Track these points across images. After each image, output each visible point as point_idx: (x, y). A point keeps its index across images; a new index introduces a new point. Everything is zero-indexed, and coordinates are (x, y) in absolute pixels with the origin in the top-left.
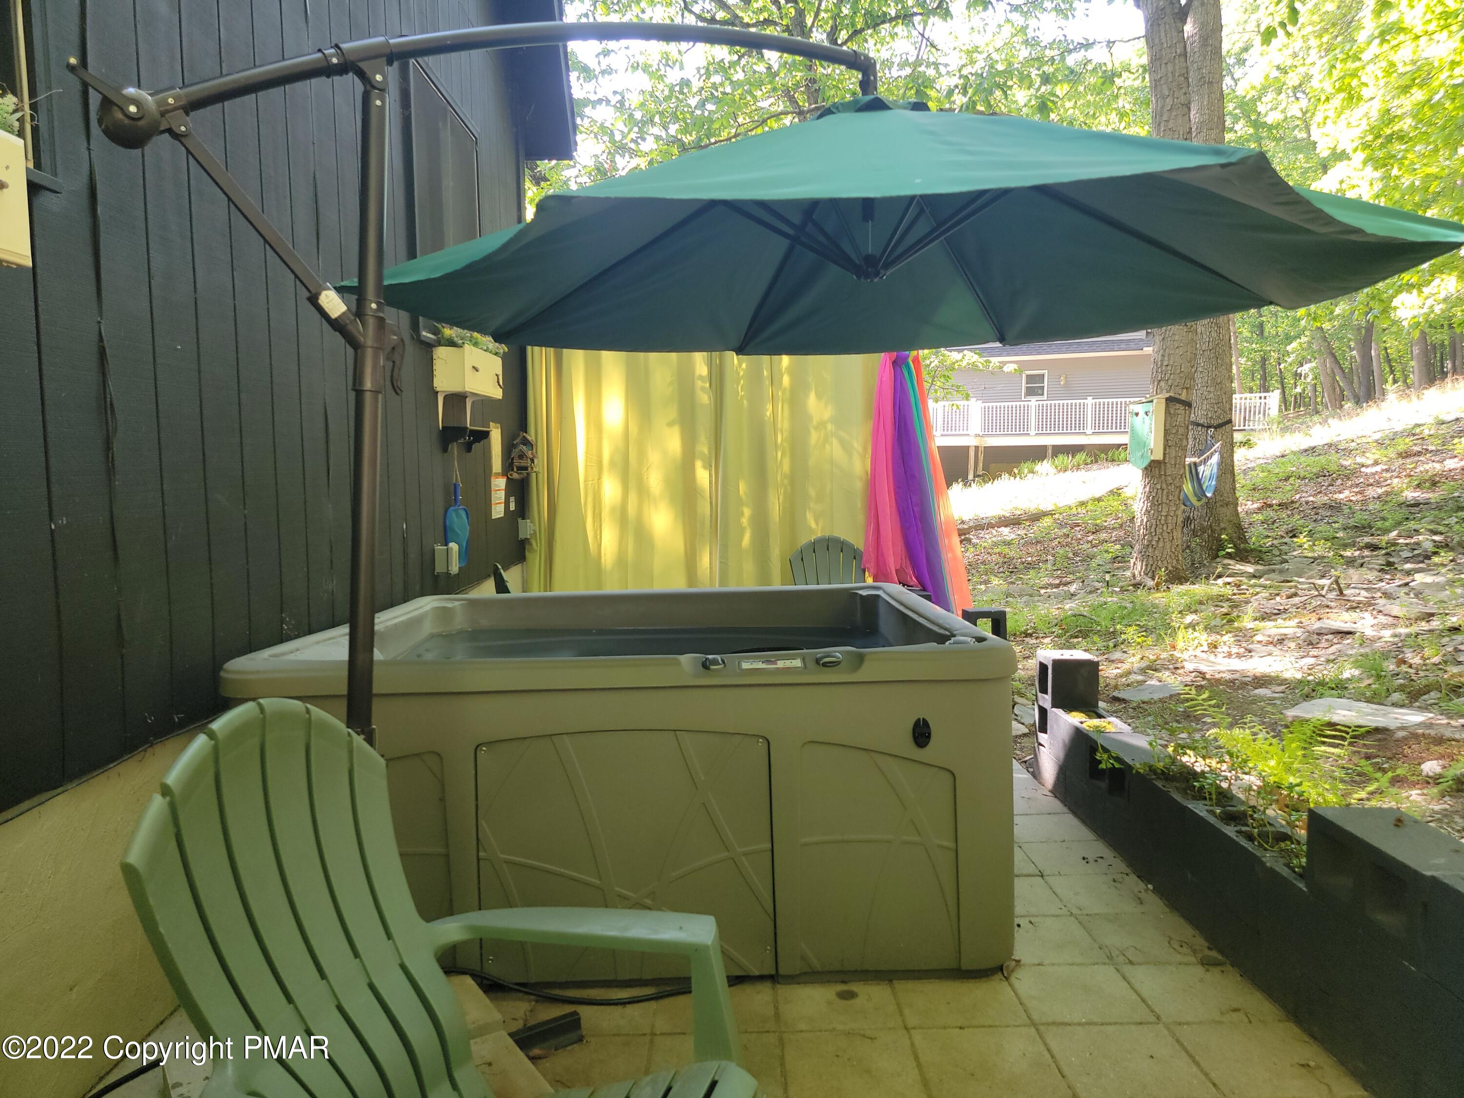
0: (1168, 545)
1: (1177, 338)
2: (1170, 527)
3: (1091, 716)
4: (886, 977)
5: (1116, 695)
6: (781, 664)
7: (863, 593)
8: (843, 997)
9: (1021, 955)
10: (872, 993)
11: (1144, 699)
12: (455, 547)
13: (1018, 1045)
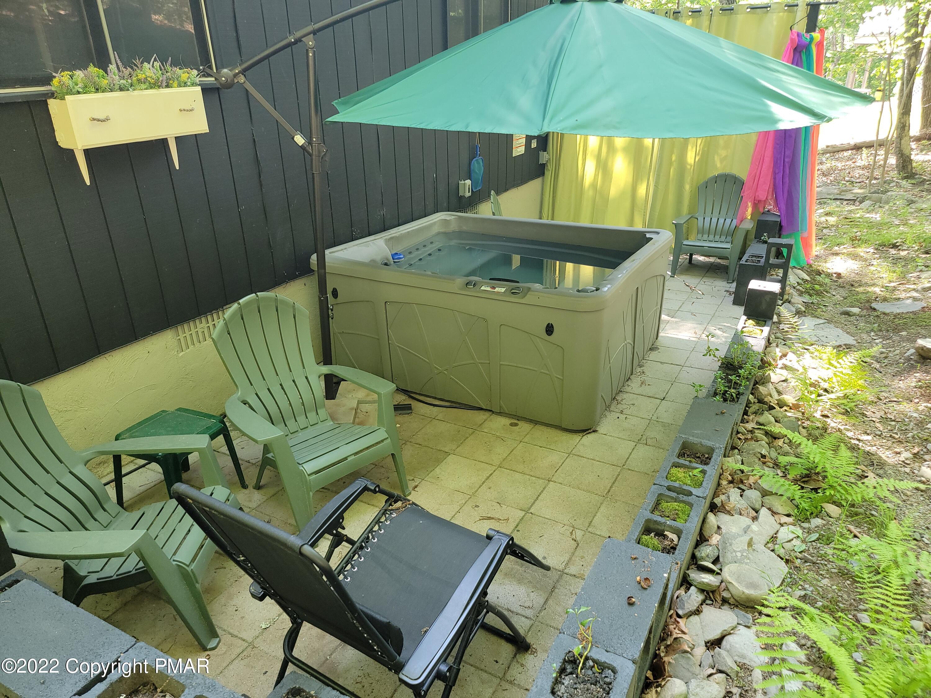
3: (758, 324)
4: (535, 422)
5: (874, 305)
6: (497, 289)
7: (648, 235)
8: (512, 425)
9: (602, 428)
10: (524, 426)
11: (887, 311)
12: (468, 182)
13: (554, 458)
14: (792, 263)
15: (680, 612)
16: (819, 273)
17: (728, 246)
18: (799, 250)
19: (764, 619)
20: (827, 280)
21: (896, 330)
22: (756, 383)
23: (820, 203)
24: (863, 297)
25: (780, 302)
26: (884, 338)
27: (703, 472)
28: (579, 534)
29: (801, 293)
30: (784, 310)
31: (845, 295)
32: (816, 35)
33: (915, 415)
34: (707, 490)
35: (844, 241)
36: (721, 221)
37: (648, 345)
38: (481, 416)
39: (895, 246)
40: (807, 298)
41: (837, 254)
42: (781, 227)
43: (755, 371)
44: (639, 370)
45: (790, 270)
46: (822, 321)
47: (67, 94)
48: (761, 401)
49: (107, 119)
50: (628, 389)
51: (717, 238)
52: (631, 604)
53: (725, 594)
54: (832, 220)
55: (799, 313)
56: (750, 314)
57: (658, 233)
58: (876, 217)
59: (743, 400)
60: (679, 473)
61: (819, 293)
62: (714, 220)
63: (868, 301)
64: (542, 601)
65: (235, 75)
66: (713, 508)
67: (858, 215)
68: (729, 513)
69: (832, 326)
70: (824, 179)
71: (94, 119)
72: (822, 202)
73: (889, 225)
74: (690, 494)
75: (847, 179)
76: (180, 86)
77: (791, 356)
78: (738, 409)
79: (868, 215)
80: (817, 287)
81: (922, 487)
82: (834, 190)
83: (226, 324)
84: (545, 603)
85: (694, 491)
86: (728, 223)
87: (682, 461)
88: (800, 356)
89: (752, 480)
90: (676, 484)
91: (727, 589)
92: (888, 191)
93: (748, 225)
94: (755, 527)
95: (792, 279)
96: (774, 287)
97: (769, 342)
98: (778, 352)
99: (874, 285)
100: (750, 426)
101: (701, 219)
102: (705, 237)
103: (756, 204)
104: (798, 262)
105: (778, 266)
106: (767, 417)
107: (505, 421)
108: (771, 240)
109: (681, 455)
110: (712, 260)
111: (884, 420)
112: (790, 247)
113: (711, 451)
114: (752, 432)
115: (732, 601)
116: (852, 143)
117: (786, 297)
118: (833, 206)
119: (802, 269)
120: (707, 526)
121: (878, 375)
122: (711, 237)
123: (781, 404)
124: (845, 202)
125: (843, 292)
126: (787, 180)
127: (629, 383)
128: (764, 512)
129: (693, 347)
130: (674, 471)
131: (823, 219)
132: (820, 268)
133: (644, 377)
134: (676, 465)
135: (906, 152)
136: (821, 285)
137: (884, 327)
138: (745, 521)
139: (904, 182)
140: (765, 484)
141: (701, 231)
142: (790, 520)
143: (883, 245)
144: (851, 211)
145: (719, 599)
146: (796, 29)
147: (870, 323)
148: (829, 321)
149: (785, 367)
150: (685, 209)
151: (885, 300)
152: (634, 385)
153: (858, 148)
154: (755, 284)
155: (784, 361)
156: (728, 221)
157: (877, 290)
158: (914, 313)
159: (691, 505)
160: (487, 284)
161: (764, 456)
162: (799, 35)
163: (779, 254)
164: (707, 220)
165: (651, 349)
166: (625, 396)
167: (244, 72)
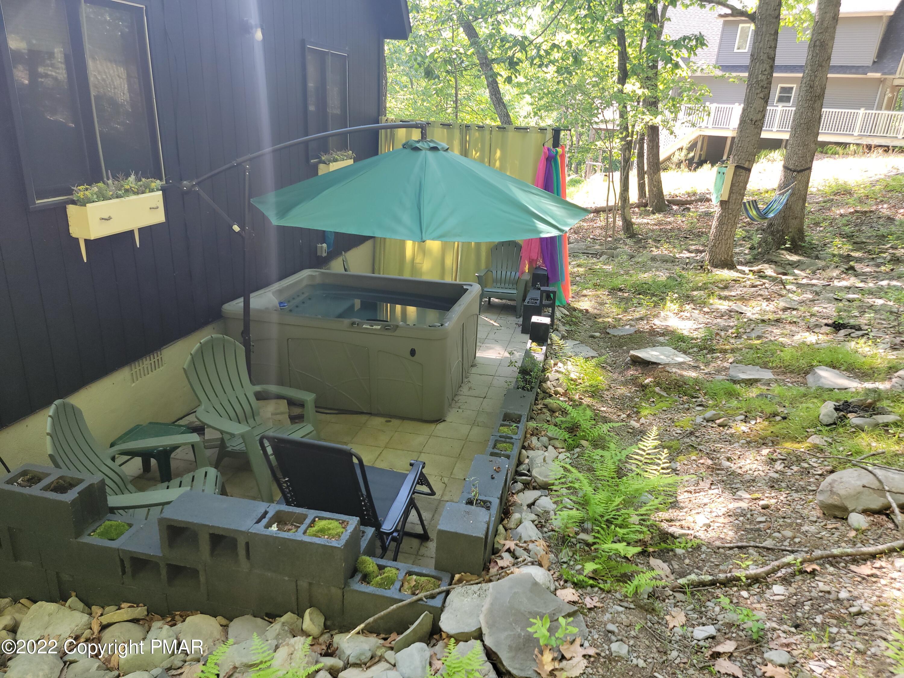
0: (724, 247)
1: (748, 131)
2: (726, 237)
3: (539, 345)
4: (403, 418)
5: (608, 331)
6: (375, 327)
7: (465, 287)
8: (387, 421)
9: (448, 419)
10: (396, 422)
11: (616, 334)
12: (325, 245)
13: (421, 439)
14: (557, 303)
15: (514, 492)
16: (575, 309)
17: (515, 291)
18: (561, 293)
19: (553, 493)
20: (580, 315)
21: (621, 346)
22: (541, 382)
23: (574, 256)
24: (602, 325)
25: (552, 330)
26: (613, 351)
27: (518, 427)
28: (446, 480)
29: (564, 324)
30: (555, 337)
31: (591, 324)
32: (559, 150)
33: (629, 394)
34: (520, 435)
35: (590, 286)
36: (509, 273)
37: (470, 364)
38: (364, 418)
39: (621, 290)
40: (568, 327)
41: (585, 296)
42: (548, 278)
43: (540, 373)
44: (466, 380)
45: (556, 308)
46: (578, 342)
47: (88, 203)
48: (544, 392)
49: (109, 219)
50: (461, 393)
51: (507, 285)
52: (493, 478)
53: (535, 484)
54: (581, 270)
55: (563, 337)
56: (534, 339)
57: (471, 285)
58: (609, 268)
59: (534, 391)
60: (505, 429)
61: (575, 324)
62: (504, 273)
63: (605, 328)
64: (431, 516)
65: (193, 186)
66: (524, 447)
67: (598, 267)
68: (533, 449)
69: (584, 345)
70: (576, 236)
71: (103, 219)
72: (574, 255)
73: (617, 274)
74: (512, 438)
75: (591, 237)
76: (150, 192)
77: (560, 364)
78: (531, 396)
79: (604, 267)
80: (574, 319)
81: (631, 431)
82: (582, 245)
83: (192, 358)
84: (433, 516)
85: (514, 437)
86: (513, 275)
87: (505, 423)
88: (564, 364)
89: (543, 433)
90: (504, 434)
91: (535, 481)
92: (618, 248)
93: (527, 277)
94: (546, 453)
95: (558, 314)
96: (546, 320)
97: (546, 357)
98: (552, 362)
99: (608, 317)
100: (539, 407)
101: (494, 272)
102: (499, 285)
103: (531, 262)
104: (560, 301)
105: (548, 306)
106: (548, 401)
107: (383, 420)
108: (543, 288)
109: (504, 420)
110: (504, 301)
111: (613, 399)
112: (554, 293)
113: (520, 416)
114: (540, 410)
115: (538, 487)
116: (593, 206)
117: (555, 327)
118: (582, 260)
119: (564, 307)
120: (522, 456)
121: (610, 374)
122: (503, 285)
123: (556, 393)
124: (590, 256)
125: (590, 323)
126: (549, 246)
127: (461, 389)
128: (550, 447)
129: (500, 362)
130: (501, 428)
131: (576, 270)
132: (575, 306)
133: (470, 385)
134: (502, 425)
135: (628, 218)
136: (576, 318)
137: (614, 345)
138: (540, 452)
139: (628, 241)
140: (550, 434)
141: (495, 281)
142: (564, 450)
143: (613, 289)
144: (593, 263)
145: (531, 487)
146: (546, 145)
147: (606, 342)
148: (582, 342)
149: (557, 371)
150: (483, 265)
151: (615, 327)
152: (465, 390)
153: (597, 211)
154: (535, 319)
155: (556, 368)
156: (513, 273)
157: (610, 320)
158: (631, 335)
159: (513, 444)
160: (367, 324)
161: (548, 421)
162: (548, 149)
163: (548, 297)
164: (499, 273)
165: (472, 366)
166: (460, 397)
167: (198, 184)
